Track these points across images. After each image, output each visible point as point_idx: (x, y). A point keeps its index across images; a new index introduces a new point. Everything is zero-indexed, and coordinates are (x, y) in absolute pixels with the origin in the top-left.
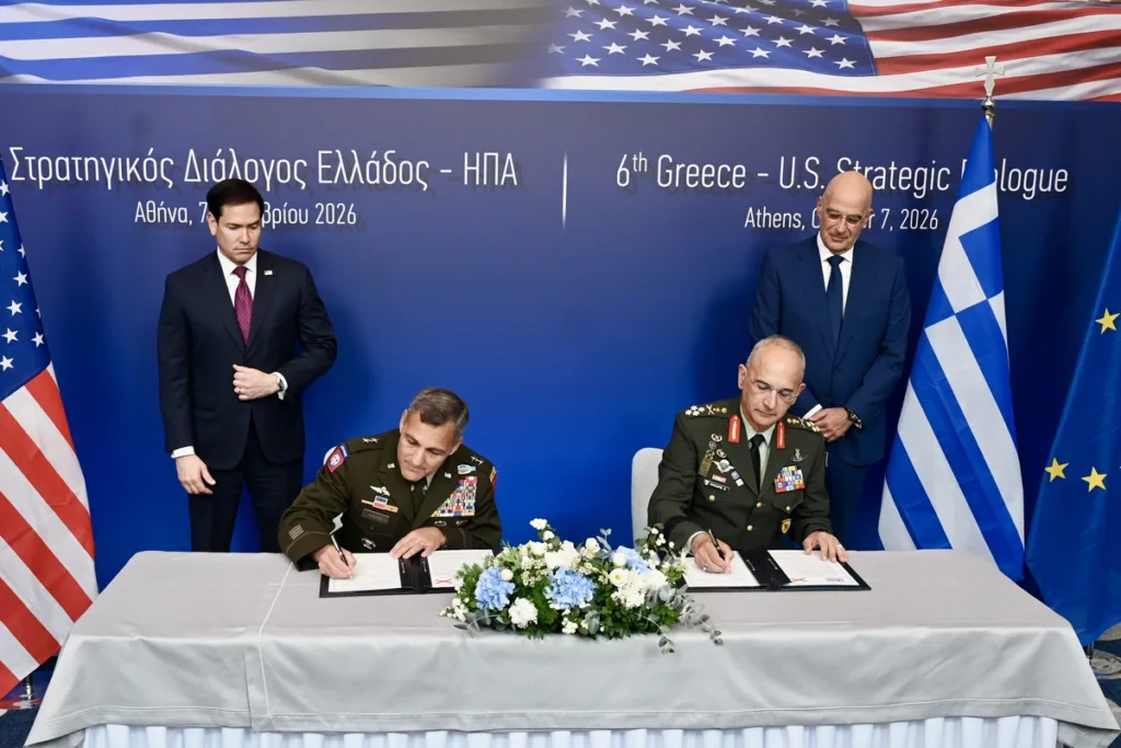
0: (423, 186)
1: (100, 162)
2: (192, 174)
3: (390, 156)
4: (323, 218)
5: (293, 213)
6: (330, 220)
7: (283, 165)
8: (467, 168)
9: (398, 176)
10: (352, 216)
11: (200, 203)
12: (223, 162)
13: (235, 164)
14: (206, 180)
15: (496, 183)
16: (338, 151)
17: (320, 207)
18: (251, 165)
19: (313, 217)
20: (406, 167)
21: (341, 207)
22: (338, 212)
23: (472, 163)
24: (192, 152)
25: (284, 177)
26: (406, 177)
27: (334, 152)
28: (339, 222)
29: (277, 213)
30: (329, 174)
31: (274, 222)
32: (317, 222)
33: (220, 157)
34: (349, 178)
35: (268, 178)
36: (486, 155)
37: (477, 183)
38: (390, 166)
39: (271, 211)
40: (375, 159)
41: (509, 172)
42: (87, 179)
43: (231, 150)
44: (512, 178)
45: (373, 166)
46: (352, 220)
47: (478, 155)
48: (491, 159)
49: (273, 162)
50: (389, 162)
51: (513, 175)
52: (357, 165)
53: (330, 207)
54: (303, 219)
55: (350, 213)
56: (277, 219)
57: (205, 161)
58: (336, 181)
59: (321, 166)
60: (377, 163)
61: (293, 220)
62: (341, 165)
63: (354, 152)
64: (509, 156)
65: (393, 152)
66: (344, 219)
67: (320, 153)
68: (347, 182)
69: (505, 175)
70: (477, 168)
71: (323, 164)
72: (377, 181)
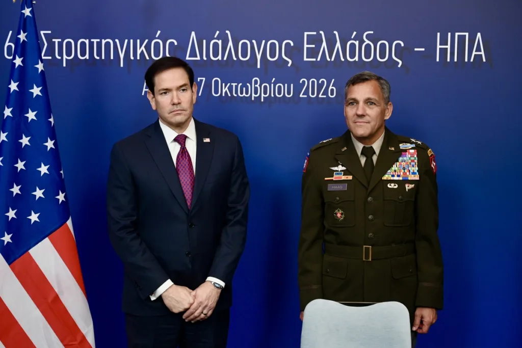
0: (398, 63)
1: (115, 44)
2: (193, 54)
3: (367, 37)
4: (306, 92)
5: (280, 87)
6: (313, 94)
7: (273, 45)
8: (439, 47)
9: (375, 54)
10: (332, 90)
11: (199, 79)
12: (220, 42)
13: (230, 44)
14: (205, 58)
15: (466, 60)
16: (322, 32)
17: (304, 82)
18: (244, 45)
19: (297, 91)
20: (383, 46)
21: (323, 82)
22: (320, 86)
23: (444, 42)
24: (193, 34)
25: (273, 55)
26: (382, 55)
27: (318, 33)
28: (320, 96)
29: (265, 87)
30: (312, 53)
31: (263, 95)
32: (301, 96)
33: (218, 38)
34: (330, 57)
35: (259, 57)
36: (457, 34)
37: (448, 60)
38: (368, 45)
39: (260, 86)
40: (355, 39)
41: (478, 49)
42: (103, 58)
43: (228, 32)
44: (481, 55)
45: (352, 46)
46: (332, 94)
47: (449, 34)
48: (461, 38)
49: (264, 42)
50: (367, 42)
51: (482, 53)
52: (338, 44)
53: (313, 82)
54: (289, 93)
55: (331, 87)
56: (265, 93)
57: (204, 41)
58: (319, 59)
59: (306, 46)
60: (357, 43)
61: (279, 93)
62: (324, 44)
63: (336, 32)
64: (479, 35)
65: (372, 32)
66: (325, 93)
67: (306, 34)
68: (329, 59)
69: (474, 53)
70: (448, 47)
71: (307, 44)
72: (356, 58)
